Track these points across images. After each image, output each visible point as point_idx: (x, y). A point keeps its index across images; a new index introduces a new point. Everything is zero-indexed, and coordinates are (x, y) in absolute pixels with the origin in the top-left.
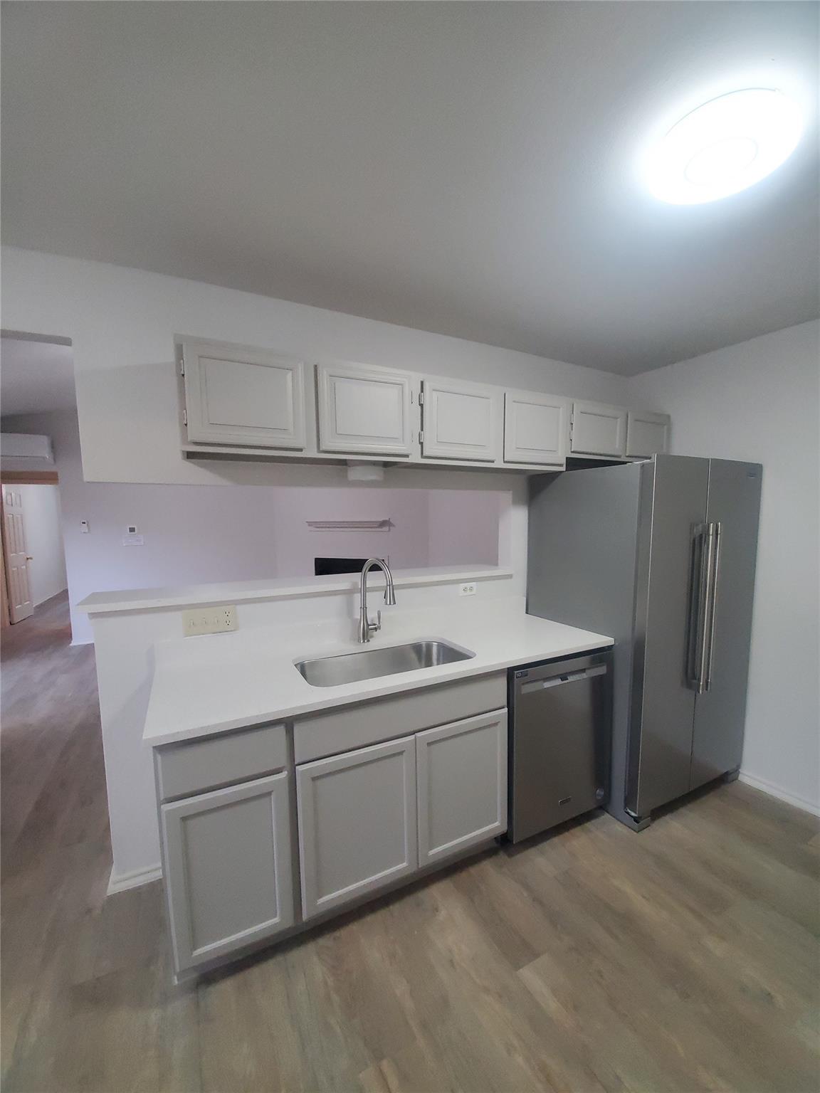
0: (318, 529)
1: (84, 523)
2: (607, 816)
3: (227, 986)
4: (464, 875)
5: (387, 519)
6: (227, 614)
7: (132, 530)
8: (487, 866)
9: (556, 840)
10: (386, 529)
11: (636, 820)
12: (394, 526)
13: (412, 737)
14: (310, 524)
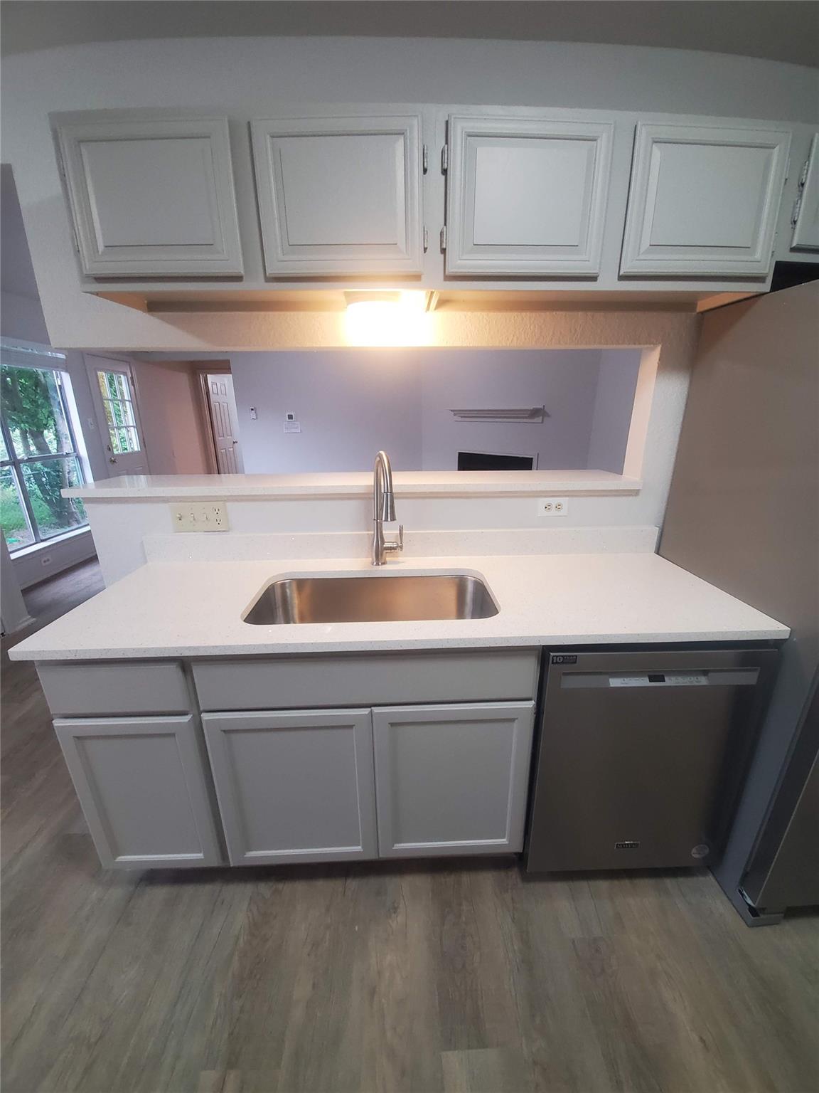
0: (463, 419)
1: (252, 410)
2: (710, 879)
3: (160, 893)
4: (449, 880)
5: (542, 407)
6: (217, 511)
7: (290, 417)
8: (487, 880)
9: (603, 885)
10: (539, 419)
11: (754, 912)
12: (549, 416)
13: (366, 711)
14: (456, 412)
